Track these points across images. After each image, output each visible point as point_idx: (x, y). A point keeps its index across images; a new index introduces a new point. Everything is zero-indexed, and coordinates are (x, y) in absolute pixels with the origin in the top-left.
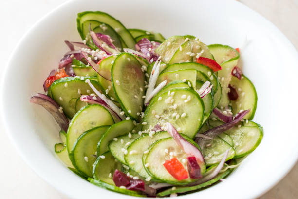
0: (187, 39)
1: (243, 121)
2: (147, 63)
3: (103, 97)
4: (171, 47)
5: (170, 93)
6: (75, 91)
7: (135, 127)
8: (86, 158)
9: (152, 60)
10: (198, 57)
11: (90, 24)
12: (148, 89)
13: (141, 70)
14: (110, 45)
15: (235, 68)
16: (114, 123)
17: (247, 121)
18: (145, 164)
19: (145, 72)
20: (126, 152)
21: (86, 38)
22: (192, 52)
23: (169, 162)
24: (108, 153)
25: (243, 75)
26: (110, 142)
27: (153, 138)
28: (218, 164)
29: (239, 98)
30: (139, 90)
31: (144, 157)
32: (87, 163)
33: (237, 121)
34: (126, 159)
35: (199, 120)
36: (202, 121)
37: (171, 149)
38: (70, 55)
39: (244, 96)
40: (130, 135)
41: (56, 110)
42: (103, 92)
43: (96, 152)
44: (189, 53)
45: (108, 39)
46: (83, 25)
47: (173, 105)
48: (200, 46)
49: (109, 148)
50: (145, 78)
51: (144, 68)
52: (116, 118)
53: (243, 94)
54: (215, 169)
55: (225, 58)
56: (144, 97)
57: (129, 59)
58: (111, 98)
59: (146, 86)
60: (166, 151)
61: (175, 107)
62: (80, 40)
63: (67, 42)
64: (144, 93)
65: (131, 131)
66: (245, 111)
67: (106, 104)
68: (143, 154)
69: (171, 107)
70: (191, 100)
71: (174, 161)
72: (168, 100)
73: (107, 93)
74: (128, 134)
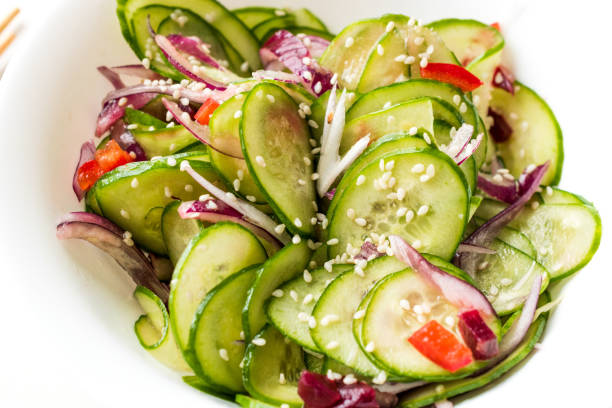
0: (391, 25)
1: (540, 190)
2: (307, 95)
3: (229, 198)
4: (355, 47)
5: (385, 165)
6: (157, 192)
7: (311, 253)
8: (223, 353)
9: (318, 87)
10: (424, 64)
11: (149, 16)
12: (322, 158)
13: (298, 114)
14: (205, 60)
15: (498, 70)
16: (267, 256)
17: (549, 190)
18: (365, 344)
19: (308, 118)
20: (312, 322)
21: (148, 53)
22: (408, 54)
23: (422, 334)
24: (269, 328)
25: (517, 83)
26: (269, 301)
27: (363, 278)
28: (520, 309)
29: (514, 134)
30: (302, 164)
31: (358, 328)
32: (227, 362)
33: (528, 196)
34: (317, 338)
35: (461, 216)
36: (466, 217)
37: (413, 298)
38: (118, 99)
39: (528, 131)
41: (117, 243)
42: (226, 186)
43: (242, 333)
44: (401, 58)
45: (198, 46)
46: (132, 22)
47: (393, 190)
48: (423, 36)
49: (269, 318)
50: (311, 132)
51: (305, 109)
52: (269, 245)
53: (524, 125)
55: (470, 47)
56: (315, 176)
57: (271, 98)
58: (248, 197)
59: (315, 151)
60: (405, 304)
61: (400, 194)
62: (136, 61)
63: (103, 69)
64: (315, 167)
65: (307, 267)
66: (540, 168)
67: (239, 215)
68: (354, 321)
69: (391, 196)
70: (437, 174)
71: (434, 329)
72: (381, 182)
73: (237, 189)
74: (302, 274)
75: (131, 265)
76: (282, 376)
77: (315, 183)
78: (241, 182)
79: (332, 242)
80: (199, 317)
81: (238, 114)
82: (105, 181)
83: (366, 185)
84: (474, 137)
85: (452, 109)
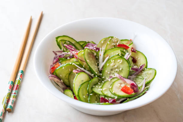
0: (110, 38)
1: (143, 69)
2: (95, 52)
3: (82, 69)
4: (104, 43)
5: (112, 61)
6: (68, 70)
7: (99, 80)
8: (84, 96)
9: (97, 50)
10: (118, 44)
11: (62, 42)
12: (100, 63)
15: (132, 48)
16: (90, 80)
17: (145, 69)
18: (112, 92)
19: (96, 56)
20: (101, 90)
21: (62, 48)
23: (123, 88)
24: (93, 92)
25: (136, 51)
26: (92, 88)
27: (111, 82)
28: (142, 86)
29: (137, 61)
30: (96, 64)
31: (110, 90)
32: (85, 98)
33: (141, 69)
34: (103, 92)
35: (128, 69)
36: (129, 70)
37: (121, 84)
38: (57, 57)
39: (140, 59)
40: (99, 84)
41: (60, 81)
42: (82, 67)
43: (88, 93)
44: (113, 44)
45: (72, 46)
46: (59, 42)
47: (114, 66)
48: (117, 40)
49: (93, 90)
50: (97, 59)
51: (95, 54)
52: (91, 78)
53: (139, 58)
54: (142, 88)
57: (89, 51)
58: (86, 69)
59: (98, 62)
60: (119, 85)
61: (116, 66)
62: (60, 50)
63: (53, 52)
64: (98, 65)
65: (99, 82)
66: (143, 65)
67: (84, 72)
68: (110, 89)
69: (114, 67)
70: (123, 62)
71: (125, 87)
72: (112, 65)
73: (84, 67)
74: (98, 84)
75: (63, 87)
76: (96, 102)
77: (98, 68)
78: (85, 66)
79: (103, 77)
80: (79, 89)
81: (83, 53)
82: (57, 69)
83: (109, 66)
84: (129, 54)
85: (124, 52)
